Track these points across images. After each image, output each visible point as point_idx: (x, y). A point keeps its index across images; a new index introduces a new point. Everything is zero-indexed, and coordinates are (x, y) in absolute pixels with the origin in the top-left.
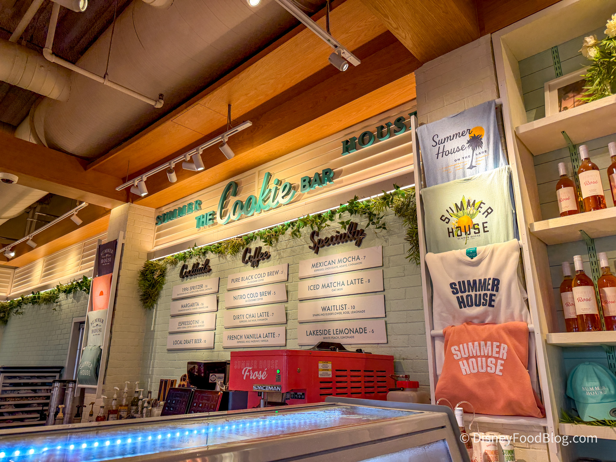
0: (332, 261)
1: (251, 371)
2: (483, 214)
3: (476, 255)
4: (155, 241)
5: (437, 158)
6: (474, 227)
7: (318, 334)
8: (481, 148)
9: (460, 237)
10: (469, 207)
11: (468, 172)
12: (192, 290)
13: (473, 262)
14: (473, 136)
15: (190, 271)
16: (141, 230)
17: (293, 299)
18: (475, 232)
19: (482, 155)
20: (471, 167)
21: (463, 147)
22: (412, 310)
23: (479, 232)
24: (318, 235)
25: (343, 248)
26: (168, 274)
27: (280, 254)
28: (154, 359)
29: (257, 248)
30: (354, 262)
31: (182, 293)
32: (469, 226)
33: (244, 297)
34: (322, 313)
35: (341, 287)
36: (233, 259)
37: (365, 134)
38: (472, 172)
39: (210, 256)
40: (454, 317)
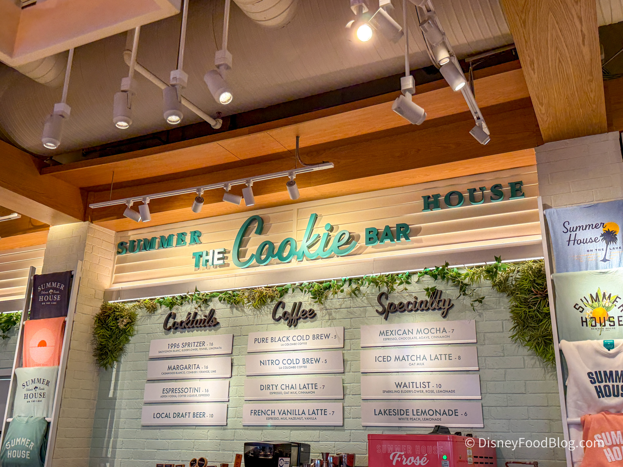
0: (409, 331)
1: (403, 456)
2: (619, 308)
3: (613, 348)
4: (114, 275)
5: (568, 245)
6: (609, 319)
7: (390, 413)
8: (616, 243)
9: (595, 328)
10: (604, 300)
11: (601, 264)
12: (187, 348)
13: (610, 354)
14: (607, 230)
15: (182, 322)
16: (99, 259)
17: (352, 370)
18: (610, 324)
19: (616, 250)
20: (605, 260)
21: (596, 239)
22: (513, 393)
23: (614, 325)
24: (387, 298)
25: (422, 316)
26: (139, 323)
27: (330, 314)
28: (116, 437)
29: (295, 304)
30: (438, 334)
31: (168, 350)
32: (604, 317)
33: (277, 362)
34: (397, 389)
35: (421, 362)
36: (255, 313)
37: (452, 193)
38: (605, 265)
39: (215, 304)
40: (589, 406)
